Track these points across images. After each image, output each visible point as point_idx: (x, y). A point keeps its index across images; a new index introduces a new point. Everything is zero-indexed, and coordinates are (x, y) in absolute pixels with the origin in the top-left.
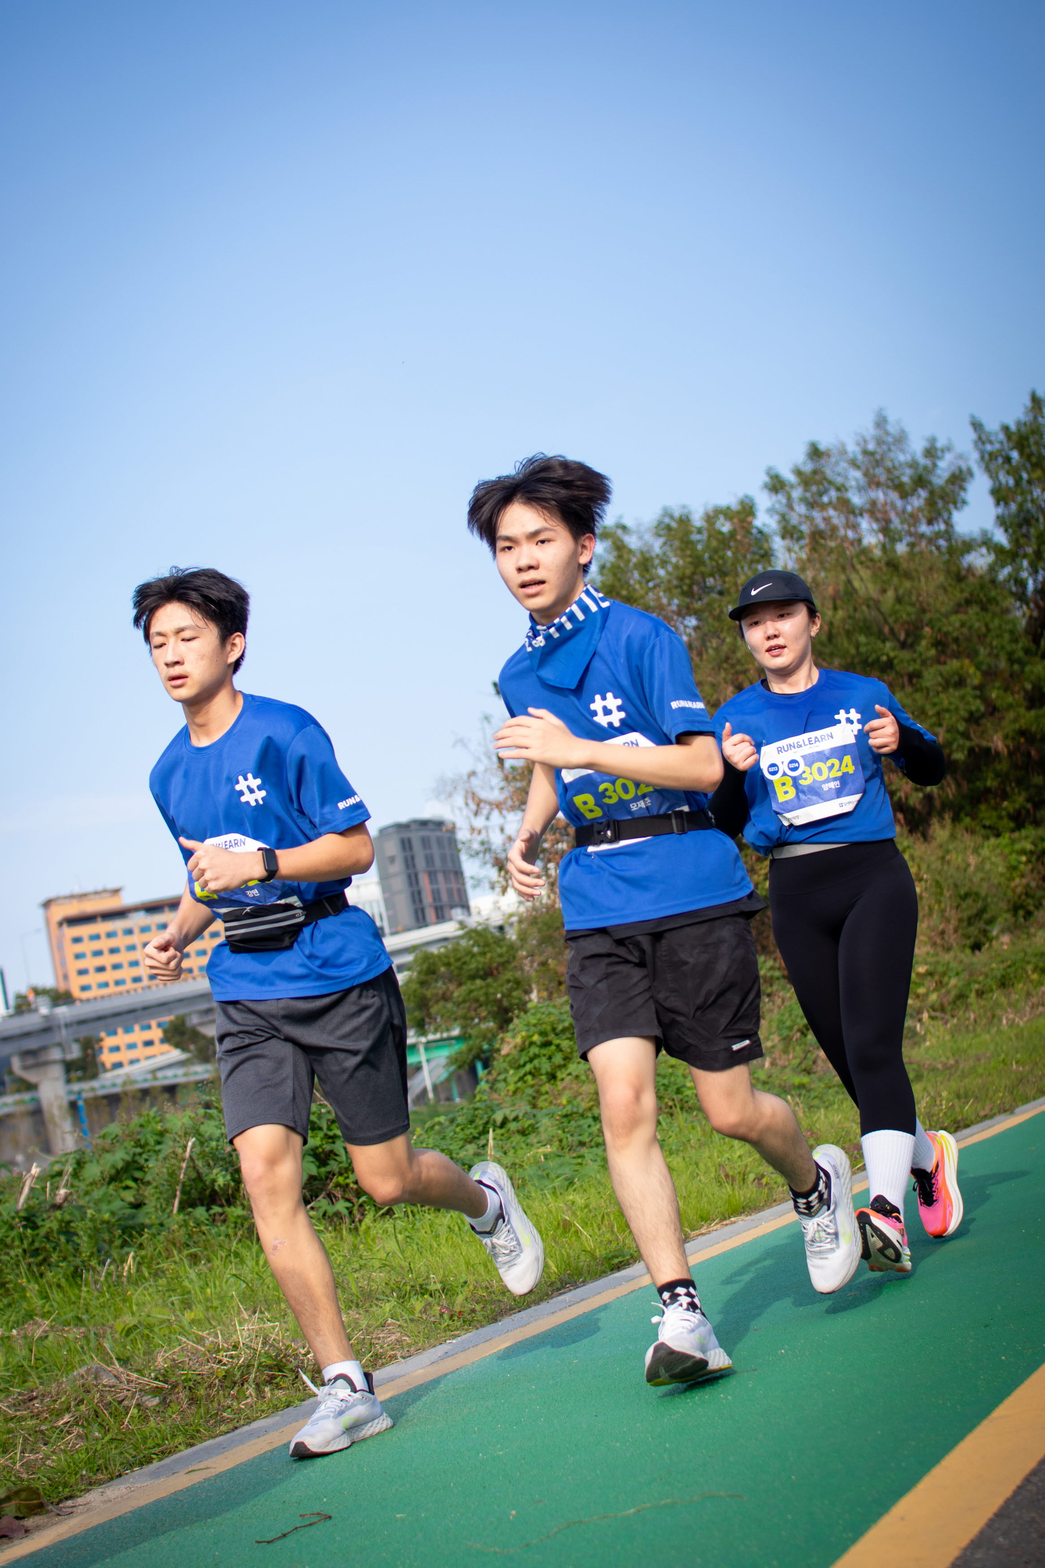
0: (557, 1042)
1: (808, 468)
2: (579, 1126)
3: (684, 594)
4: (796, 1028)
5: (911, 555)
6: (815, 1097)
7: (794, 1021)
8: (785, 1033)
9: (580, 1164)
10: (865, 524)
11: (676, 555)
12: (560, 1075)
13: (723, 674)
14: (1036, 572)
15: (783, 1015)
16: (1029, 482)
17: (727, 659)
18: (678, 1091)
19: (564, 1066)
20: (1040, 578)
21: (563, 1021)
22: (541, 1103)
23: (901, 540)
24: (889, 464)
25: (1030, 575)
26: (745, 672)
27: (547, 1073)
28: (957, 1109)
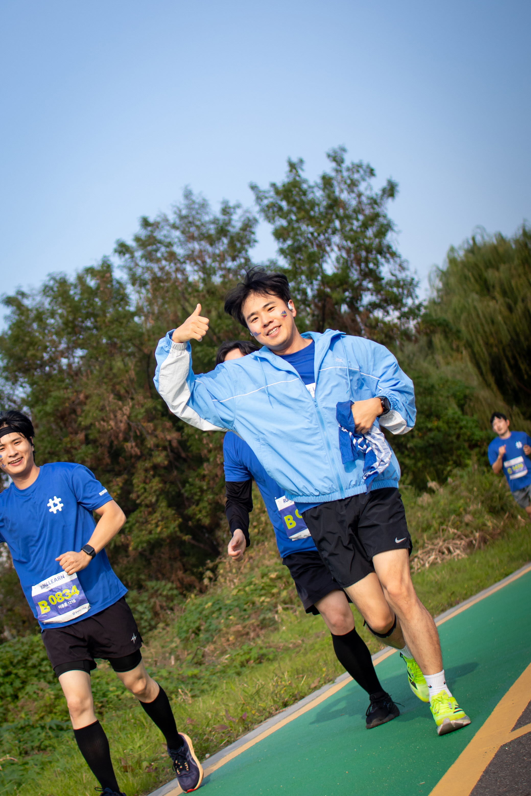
0: (15, 671)
1: (143, 233)
2: (31, 735)
3: (69, 333)
4: (191, 630)
5: (224, 283)
6: (203, 684)
7: (188, 626)
8: (184, 635)
9: (26, 770)
10: (189, 268)
11: (60, 308)
12: (20, 695)
13: (104, 387)
14: (312, 283)
15: (181, 623)
16: (298, 221)
17: (107, 375)
18: (104, 695)
19: (23, 687)
20: (316, 287)
21: (17, 656)
22: (10, 718)
23: (215, 273)
24: (198, 223)
25: (308, 285)
26: (119, 383)
27: (11, 696)
28: (294, 685)
